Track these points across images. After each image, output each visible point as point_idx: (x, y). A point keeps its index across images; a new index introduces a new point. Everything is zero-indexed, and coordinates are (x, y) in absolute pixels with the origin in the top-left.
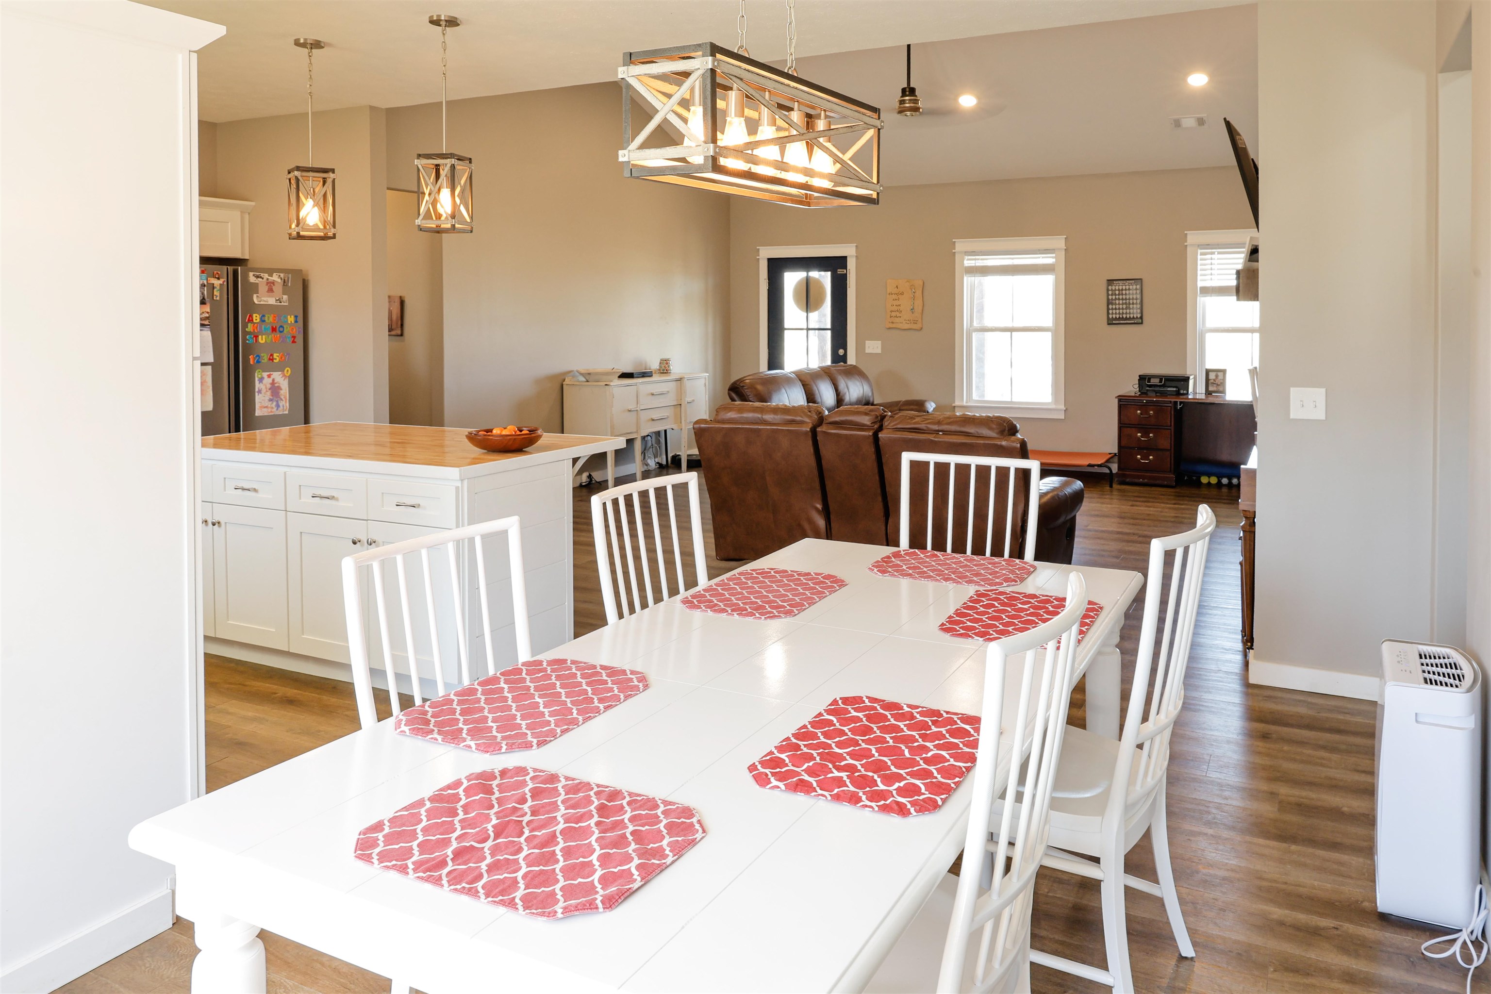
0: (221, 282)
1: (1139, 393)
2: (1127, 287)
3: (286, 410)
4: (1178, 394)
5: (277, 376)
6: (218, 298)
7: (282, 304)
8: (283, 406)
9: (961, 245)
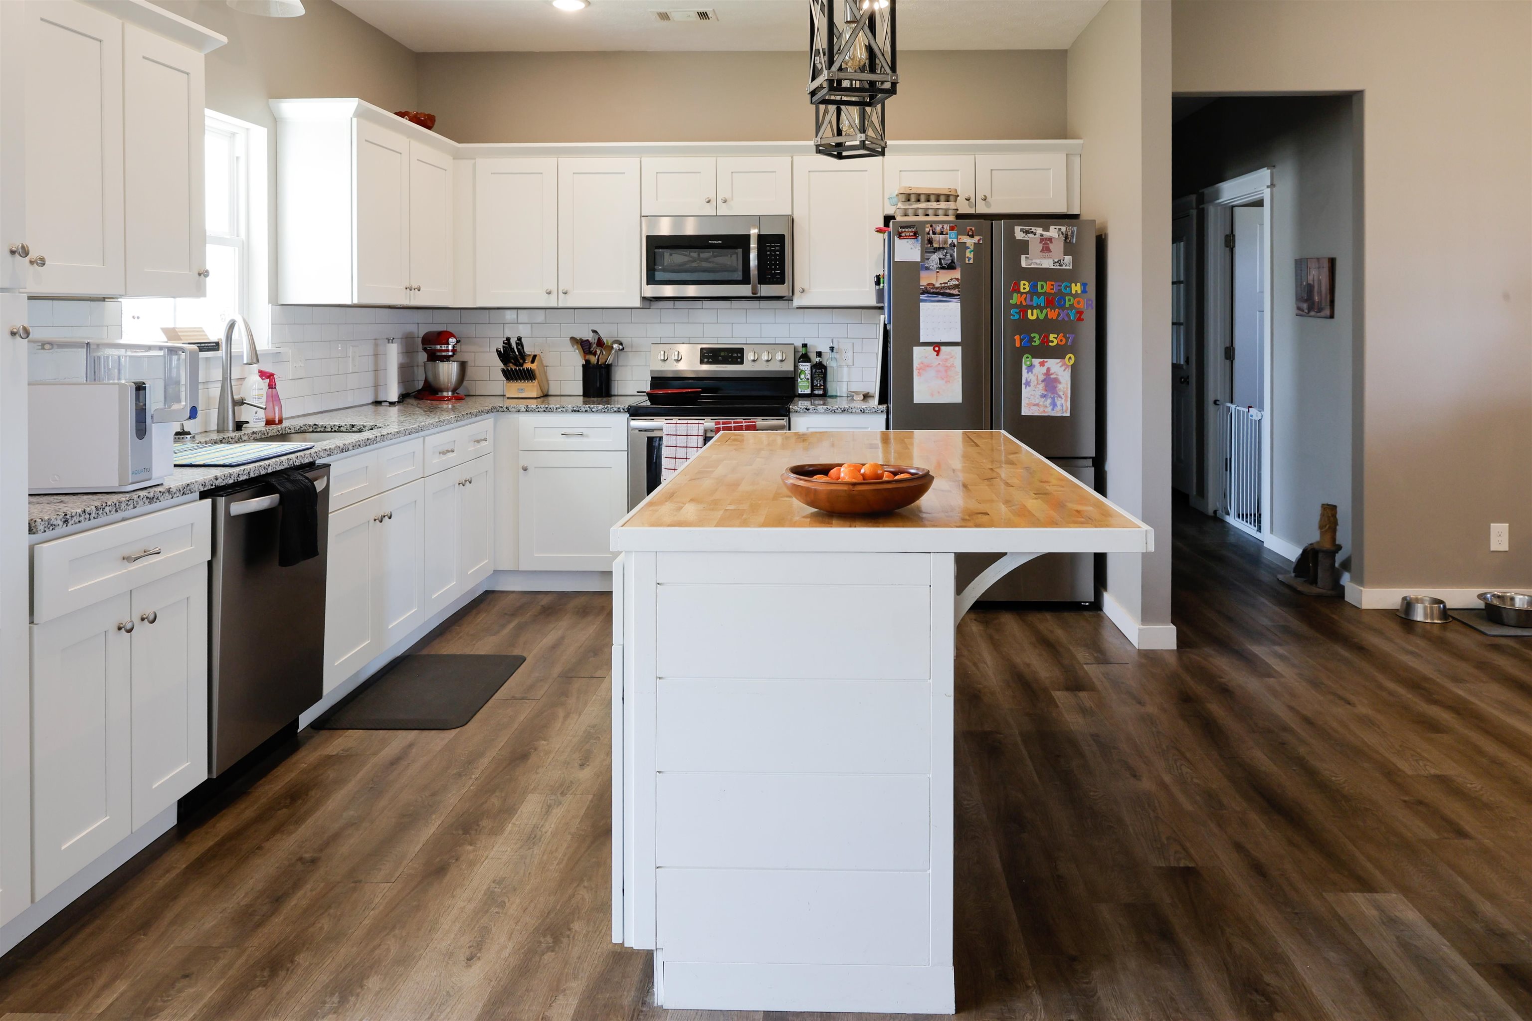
0: (976, 239)
3: (1066, 412)
5: (1053, 364)
6: (971, 261)
7: (1064, 267)
8: (1062, 406)
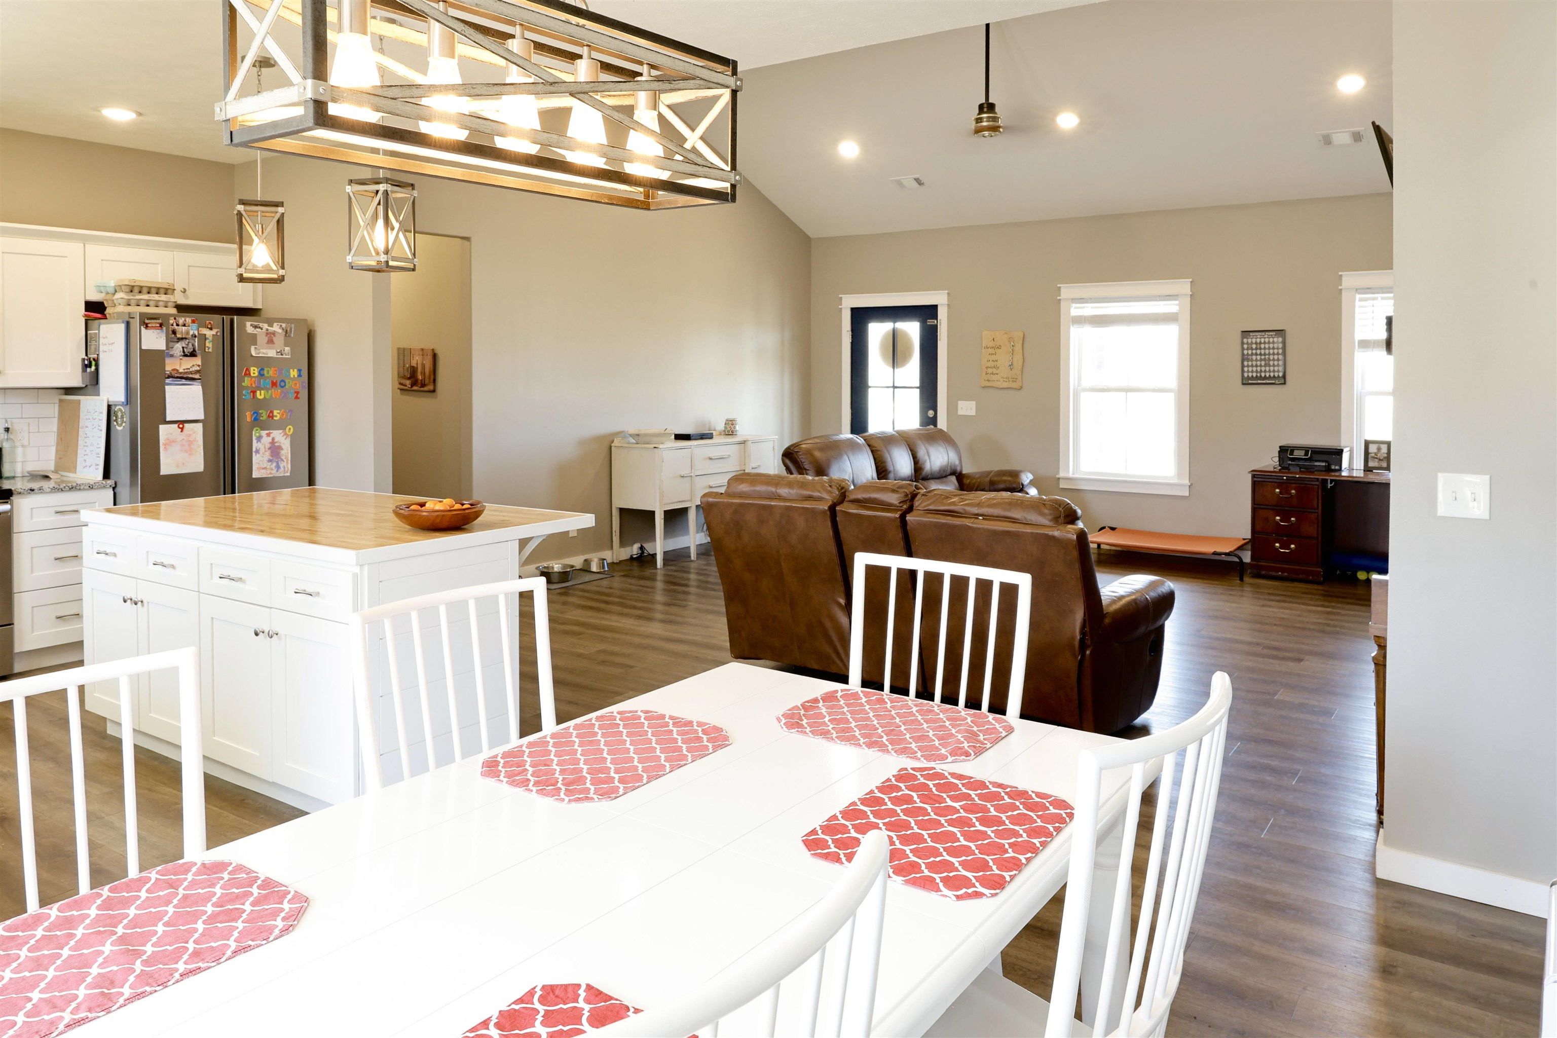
0: (214, 332)
1: (1280, 468)
2: (1267, 340)
3: (287, 472)
4: (1328, 470)
5: (277, 435)
6: (210, 350)
7: (284, 356)
8: (284, 467)
9: (1067, 291)
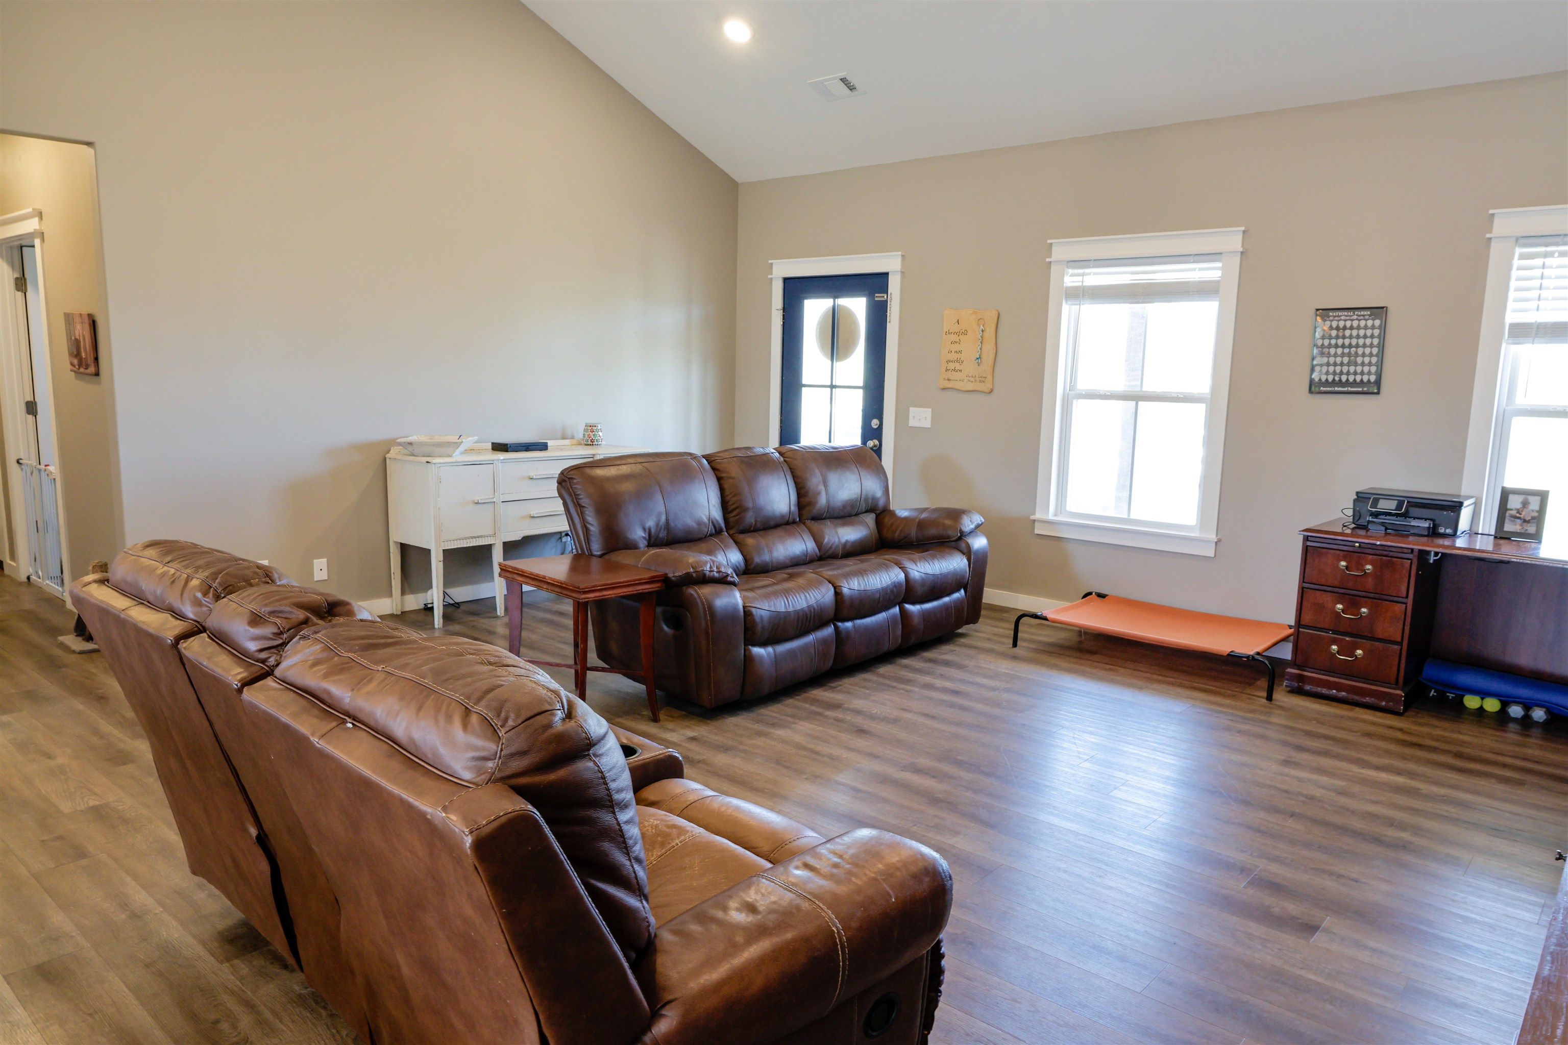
1: (1354, 526)
2: (1355, 323)
4: (1433, 533)
9: (1061, 250)
